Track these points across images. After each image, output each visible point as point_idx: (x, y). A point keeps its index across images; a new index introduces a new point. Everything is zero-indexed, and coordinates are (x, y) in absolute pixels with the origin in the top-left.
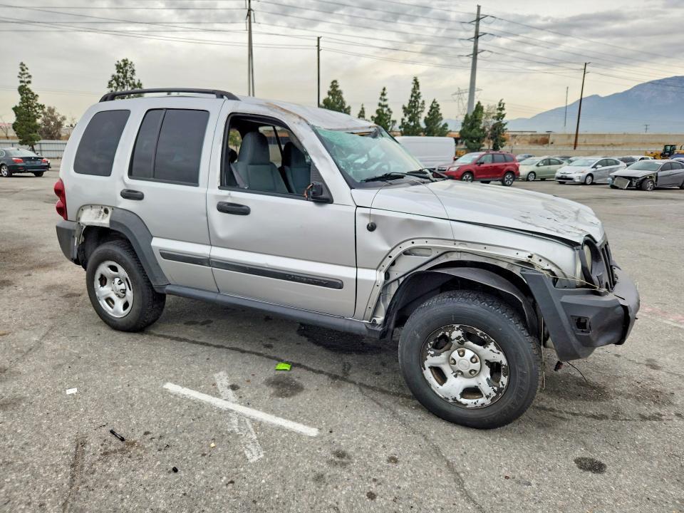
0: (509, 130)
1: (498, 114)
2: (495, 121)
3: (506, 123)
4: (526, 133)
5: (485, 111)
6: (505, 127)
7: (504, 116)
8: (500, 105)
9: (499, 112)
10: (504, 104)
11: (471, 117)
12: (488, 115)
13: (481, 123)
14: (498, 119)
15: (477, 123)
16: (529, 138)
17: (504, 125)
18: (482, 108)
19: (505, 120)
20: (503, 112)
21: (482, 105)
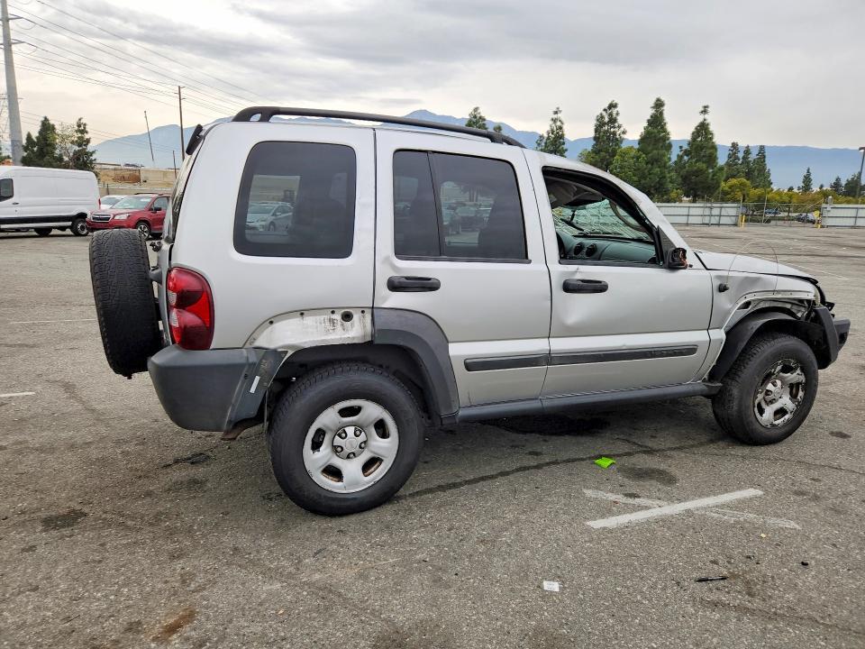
0: (98, 161)
1: (79, 138)
2: (77, 148)
3: (94, 152)
4: (108, 167)
5: (58, 131)
6: (93, 158)
7: (88, 141)
8: (79, 126)
9: (80, 135)
10: (85, 125)
11: (37, 138)
12: (63, 138)
13: (55, 149)
14: (80, 145)
15: (49, 149)
16: (112, 173)
17: (92, 154)
18: (53, 128)
19: (90, 148)
20: (87, 136)
21: (51, 122)
